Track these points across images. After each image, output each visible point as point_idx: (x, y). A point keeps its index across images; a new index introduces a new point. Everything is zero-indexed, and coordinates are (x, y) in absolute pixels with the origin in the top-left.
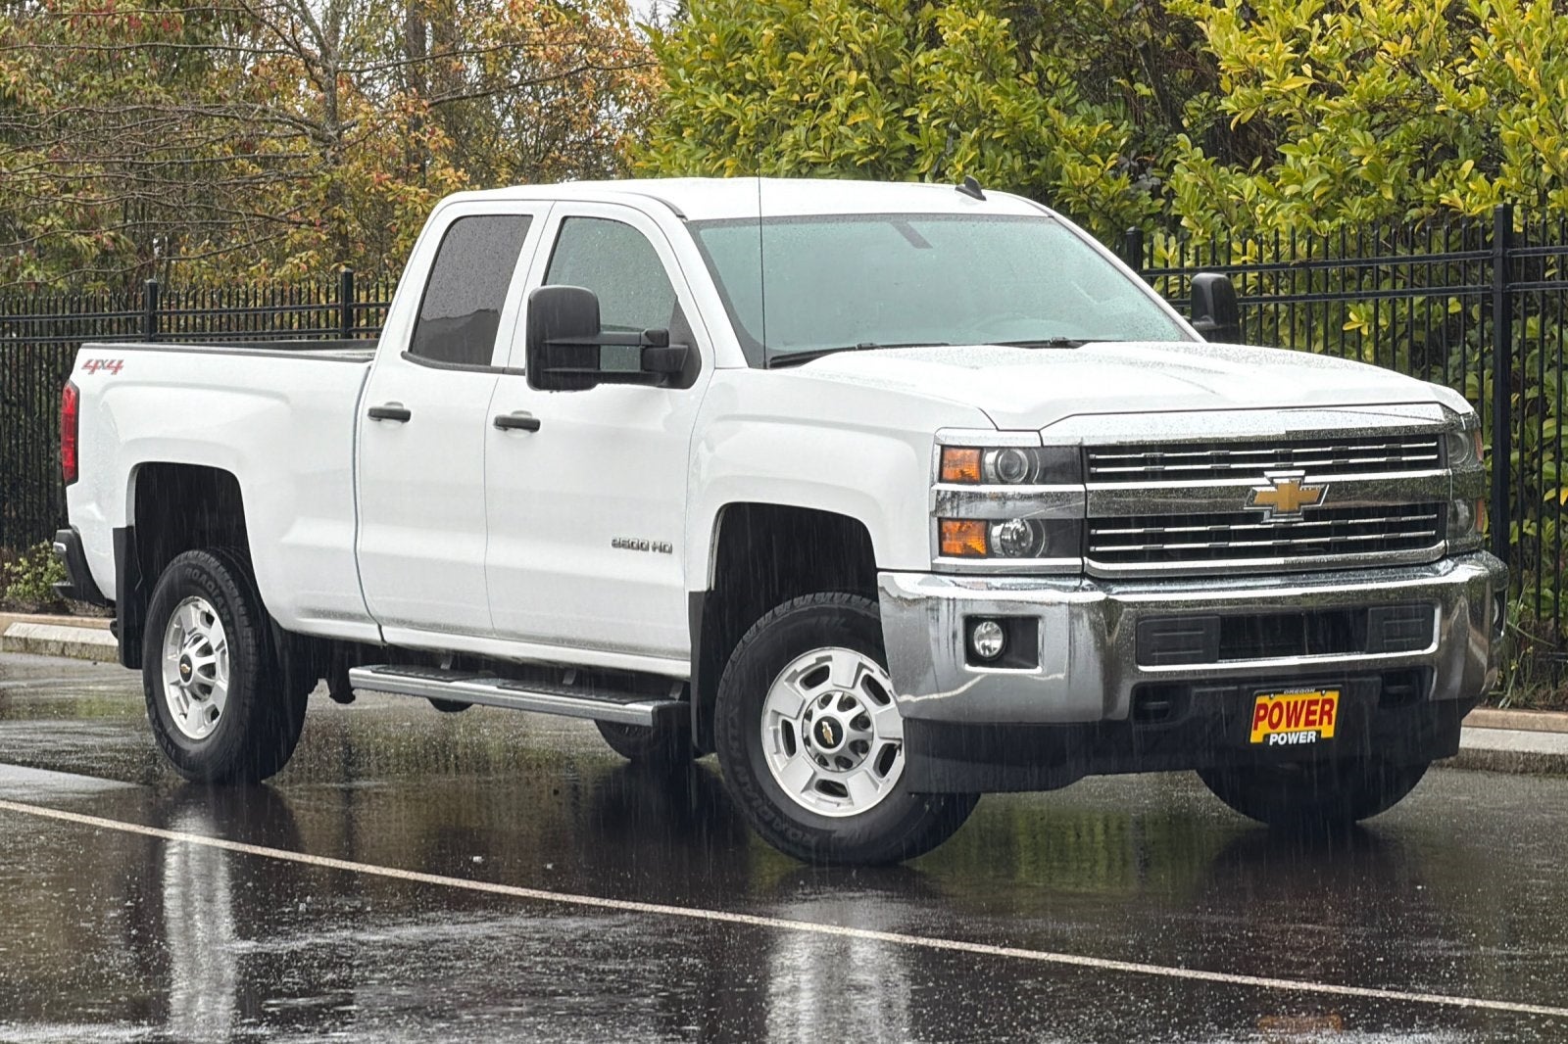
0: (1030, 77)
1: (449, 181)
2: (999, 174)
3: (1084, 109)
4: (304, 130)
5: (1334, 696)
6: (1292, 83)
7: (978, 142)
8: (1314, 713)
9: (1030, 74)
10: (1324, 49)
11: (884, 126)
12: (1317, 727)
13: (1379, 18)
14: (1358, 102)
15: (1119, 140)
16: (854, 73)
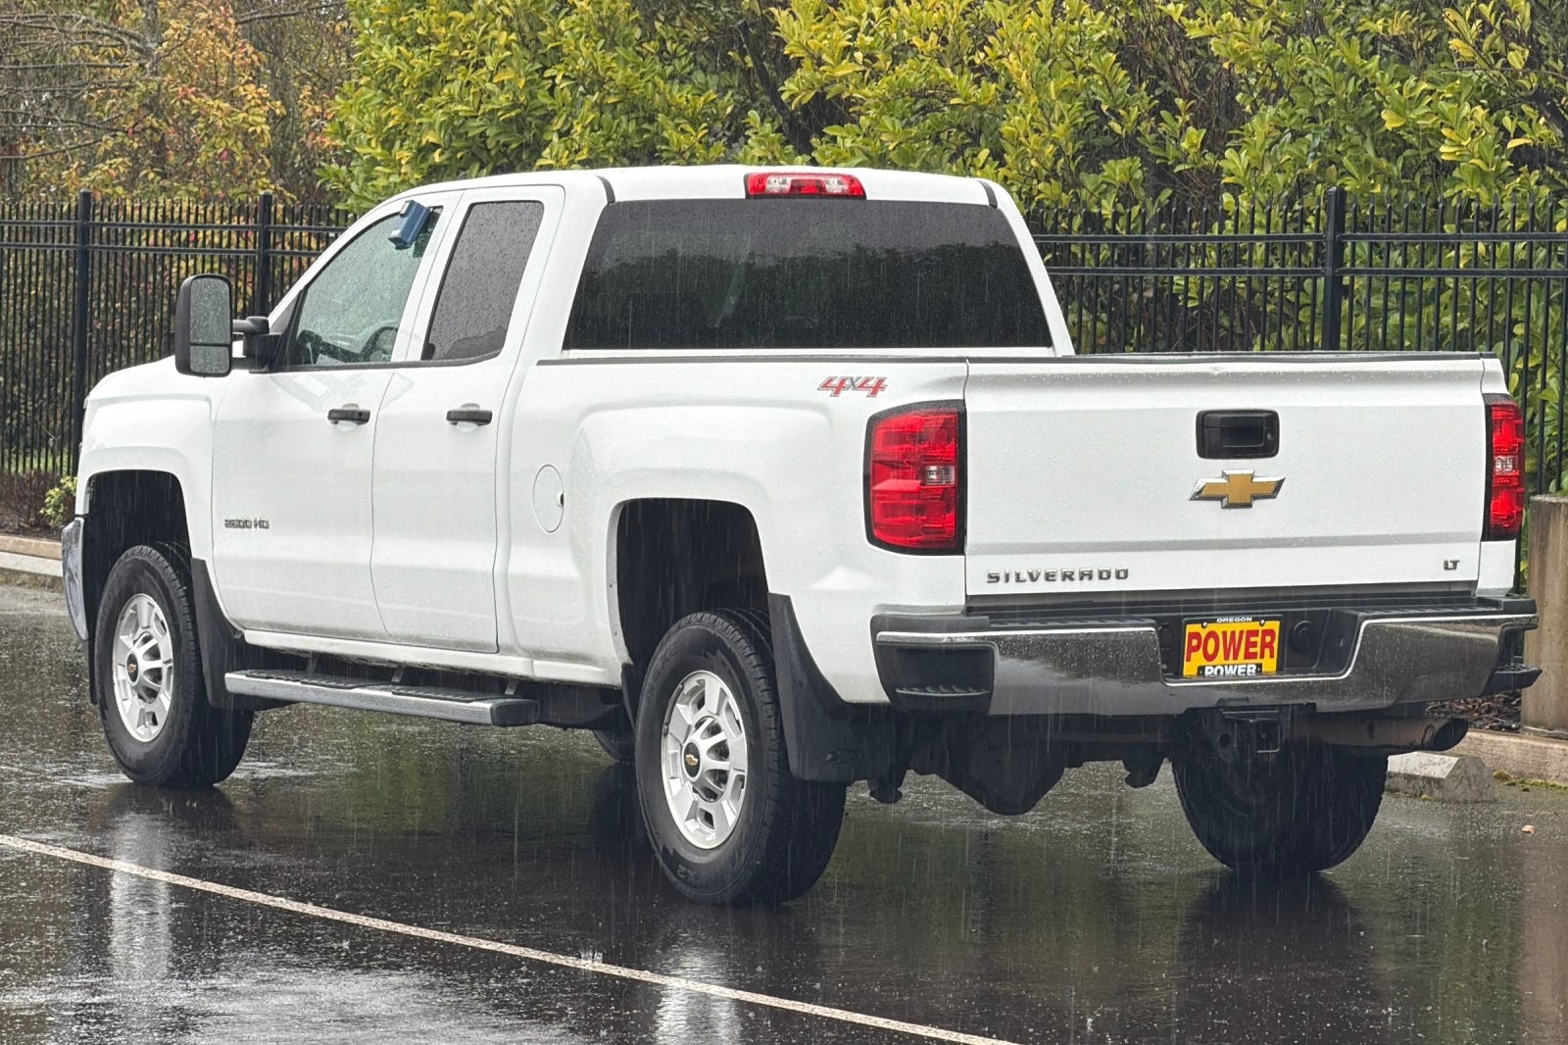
0: (651, 47)
1: (249, 97)
2: (614, 136)
3: (699, 77)
4: (122, 42)
6: (845, 69)
7: (600, 106)
9: (652, 43)
10: (869, 40)
11: (525, 86)
13: (911, 15)
14: (889, 91)
15: (725, 108)
16: (505, 33)
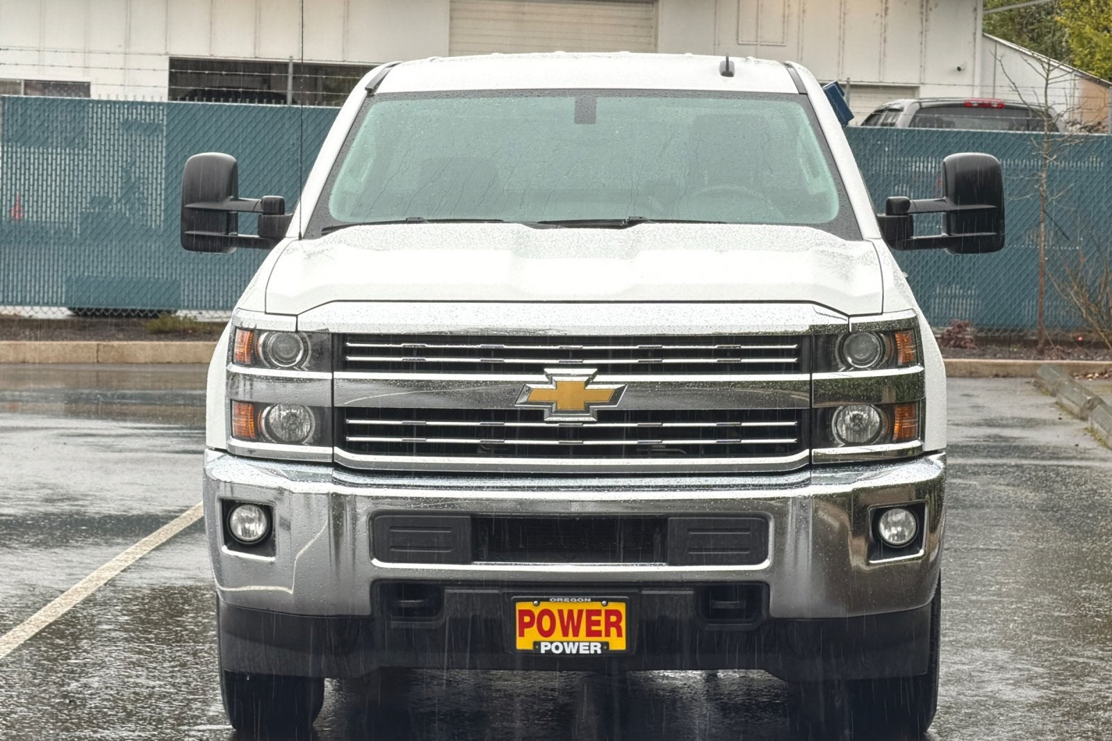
5: (621, 607)
8: (598, 623)
12: (603, 639)
